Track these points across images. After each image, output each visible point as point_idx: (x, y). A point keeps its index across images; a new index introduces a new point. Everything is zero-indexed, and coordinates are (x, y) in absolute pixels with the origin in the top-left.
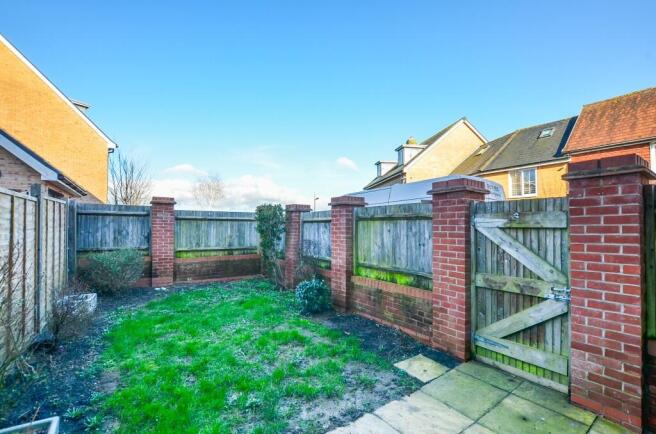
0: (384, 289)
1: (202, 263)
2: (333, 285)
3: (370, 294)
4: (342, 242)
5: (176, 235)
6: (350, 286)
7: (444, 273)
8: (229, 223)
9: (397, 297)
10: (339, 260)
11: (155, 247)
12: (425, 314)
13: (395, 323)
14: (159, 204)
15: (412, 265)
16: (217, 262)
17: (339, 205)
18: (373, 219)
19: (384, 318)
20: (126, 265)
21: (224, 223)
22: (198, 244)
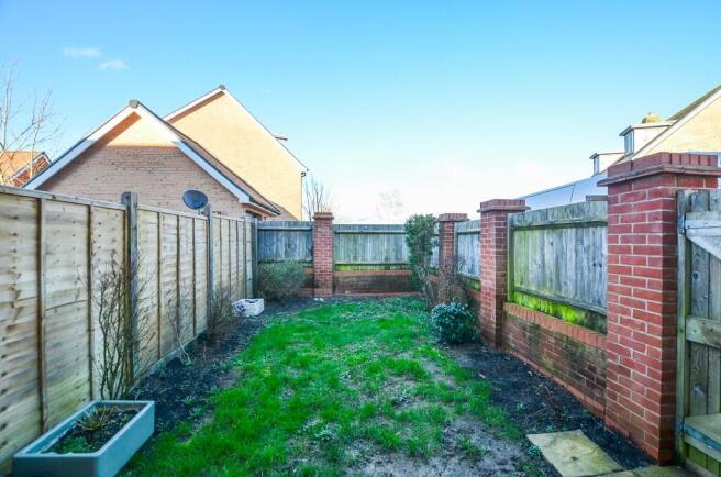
0: (543, 325)
1: (358, 277)
2: (483, 312)
3: (525, 329)
4: (492, 258)
5: (334, 248)
6: (502, 316)
7: (626, 312)
8: (386, 236)
9: (559, 338)
10: (489, 282)
11: (317, 260)
12: (599, 370)
13: (557, 374)
14: (321, 219)
15: (583, 293)
16: (373, 277)
17: (489, 211)
18: (530, 228)
19: (541, 365)
20: (287, 275)
21: (381, 236)
22: (355, 258)
